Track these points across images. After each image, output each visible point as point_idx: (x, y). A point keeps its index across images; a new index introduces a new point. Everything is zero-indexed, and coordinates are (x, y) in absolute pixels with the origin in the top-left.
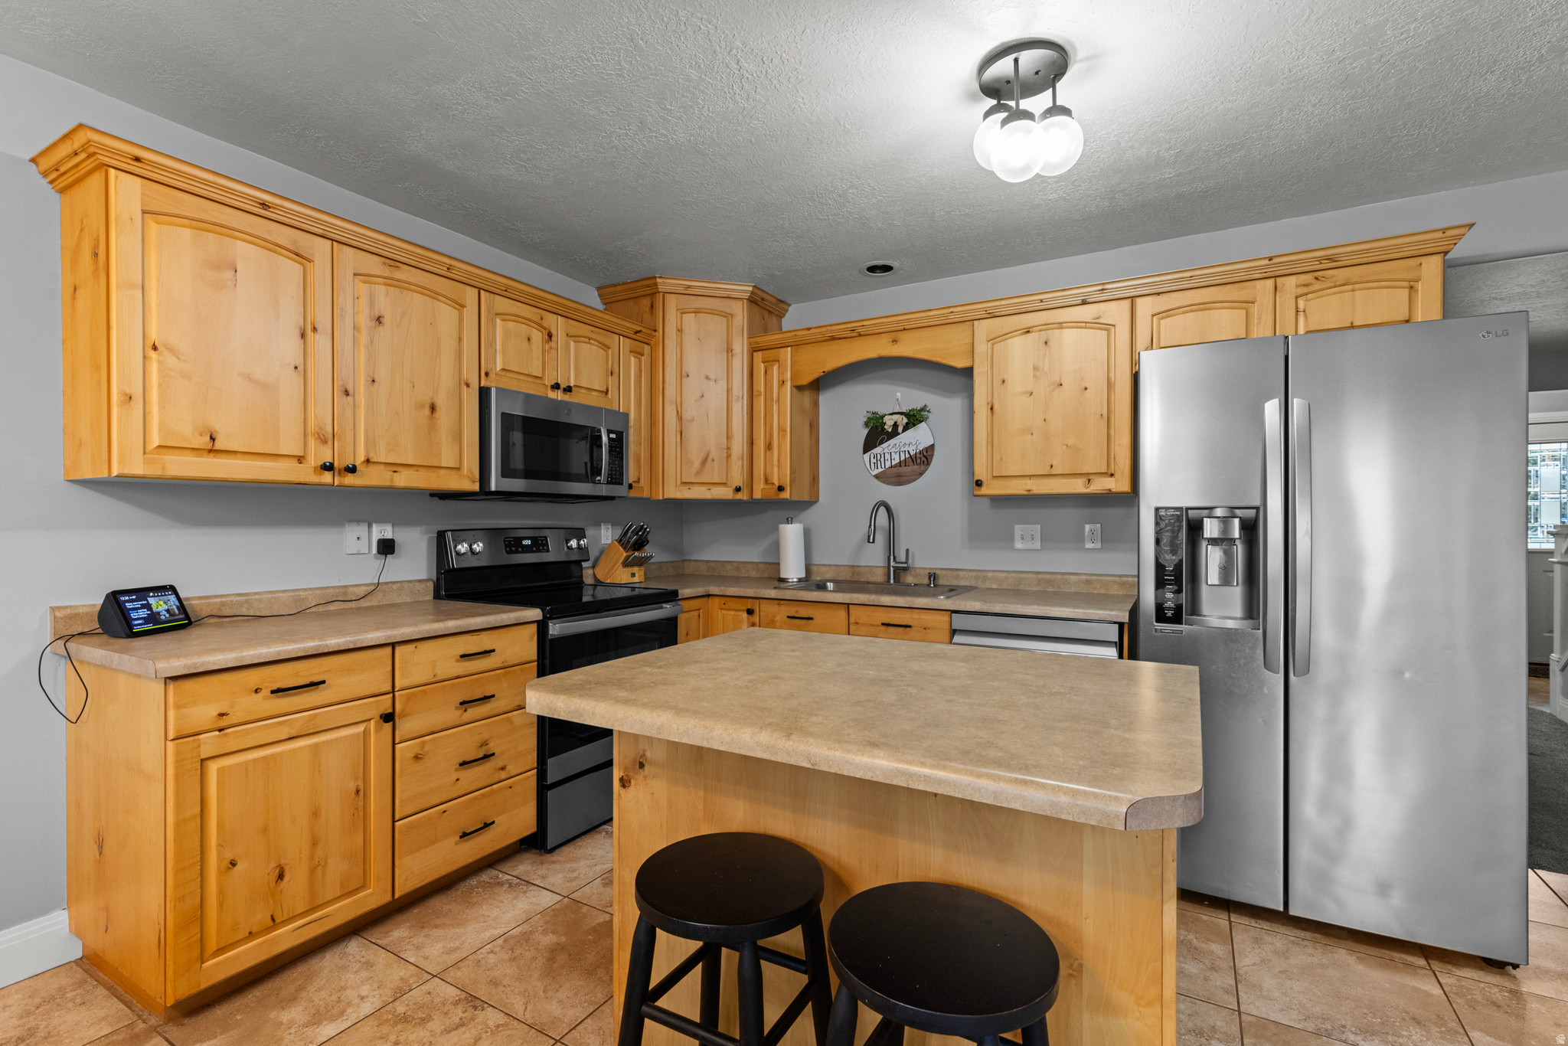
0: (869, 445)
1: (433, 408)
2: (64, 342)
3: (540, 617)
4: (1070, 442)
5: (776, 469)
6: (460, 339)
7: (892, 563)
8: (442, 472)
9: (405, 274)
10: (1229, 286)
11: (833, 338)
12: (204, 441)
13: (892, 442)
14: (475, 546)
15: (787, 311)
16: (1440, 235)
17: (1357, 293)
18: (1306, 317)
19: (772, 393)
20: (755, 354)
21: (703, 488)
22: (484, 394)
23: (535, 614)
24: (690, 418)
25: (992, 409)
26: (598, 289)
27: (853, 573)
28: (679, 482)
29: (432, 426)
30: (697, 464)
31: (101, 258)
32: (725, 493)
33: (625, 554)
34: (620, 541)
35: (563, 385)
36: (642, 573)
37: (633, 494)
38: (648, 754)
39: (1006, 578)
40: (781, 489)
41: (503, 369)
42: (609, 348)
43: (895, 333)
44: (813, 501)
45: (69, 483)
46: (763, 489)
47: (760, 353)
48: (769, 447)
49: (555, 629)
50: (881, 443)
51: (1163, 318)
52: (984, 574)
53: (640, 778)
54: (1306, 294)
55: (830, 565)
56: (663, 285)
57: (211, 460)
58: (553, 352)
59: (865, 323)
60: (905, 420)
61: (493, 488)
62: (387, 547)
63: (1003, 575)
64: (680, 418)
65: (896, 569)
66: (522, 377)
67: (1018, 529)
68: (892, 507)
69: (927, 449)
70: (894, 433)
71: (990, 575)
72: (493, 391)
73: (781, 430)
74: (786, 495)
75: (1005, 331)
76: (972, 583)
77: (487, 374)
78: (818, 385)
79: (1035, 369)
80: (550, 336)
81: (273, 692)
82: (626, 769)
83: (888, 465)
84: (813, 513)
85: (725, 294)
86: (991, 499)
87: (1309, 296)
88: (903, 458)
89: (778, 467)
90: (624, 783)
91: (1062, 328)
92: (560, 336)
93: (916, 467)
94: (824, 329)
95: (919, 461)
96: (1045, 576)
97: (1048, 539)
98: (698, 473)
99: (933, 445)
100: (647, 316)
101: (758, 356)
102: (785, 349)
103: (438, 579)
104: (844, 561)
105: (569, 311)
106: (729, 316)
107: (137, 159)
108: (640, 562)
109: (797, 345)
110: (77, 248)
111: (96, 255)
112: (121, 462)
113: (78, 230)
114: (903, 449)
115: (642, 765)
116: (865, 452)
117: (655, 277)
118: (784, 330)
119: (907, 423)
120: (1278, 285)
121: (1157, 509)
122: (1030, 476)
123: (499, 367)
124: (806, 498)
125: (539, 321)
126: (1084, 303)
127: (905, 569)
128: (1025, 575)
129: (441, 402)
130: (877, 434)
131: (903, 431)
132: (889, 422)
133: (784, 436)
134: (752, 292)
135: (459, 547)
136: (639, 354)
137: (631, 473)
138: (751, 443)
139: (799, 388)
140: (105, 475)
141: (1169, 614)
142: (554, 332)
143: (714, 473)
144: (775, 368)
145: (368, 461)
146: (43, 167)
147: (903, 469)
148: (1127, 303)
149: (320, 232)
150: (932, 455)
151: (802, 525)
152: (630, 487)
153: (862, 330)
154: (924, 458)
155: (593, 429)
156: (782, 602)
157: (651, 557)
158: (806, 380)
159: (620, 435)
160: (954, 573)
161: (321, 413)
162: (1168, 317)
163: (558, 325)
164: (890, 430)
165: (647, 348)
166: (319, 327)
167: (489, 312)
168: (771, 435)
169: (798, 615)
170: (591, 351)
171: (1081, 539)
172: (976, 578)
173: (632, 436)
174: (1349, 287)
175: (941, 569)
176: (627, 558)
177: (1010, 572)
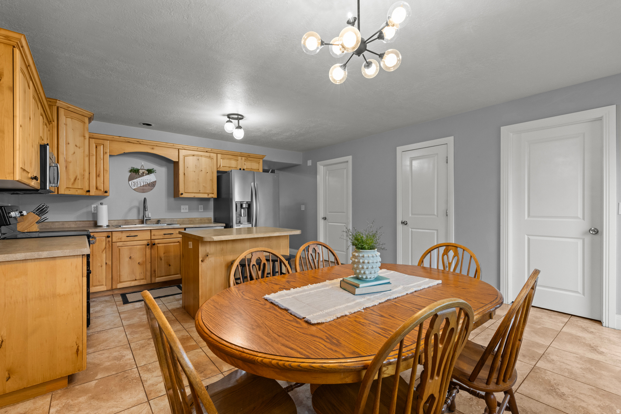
0: (131, 178)
4: (204, 185)
7: (145, 218)
11: (129, 142)
13: (141, 178)
16: (262, 156)
17: (252, 163)
18: (245, 165)
19: (100, 156)
21: (75, 190)
24: (70, 161)
25: (184, 174)
30: (72, 180)
34: (34, 212)
38: (209, 253)
39: (180, 220)
40: (106, 192)
43: (153, 146)
47: (93, 139)
48: (98, 176)
50: (136, 178)
51: (223, 160)
52: (173, 219)
53: (207, 259)
56: (59, 103)
59: (143, 141)
63: (179, 219)
64: (66, 161)
67: (182, 207)
69: (154, 182)
70: (143, 175)
71: (175, 220)
73: (105, 170)
75: (188, 154)
79: (196, 165)
82: (203, 258)
83: (139, 186)
87: (246, 162)
88: (145, 184)
89: (103, 184)
90: (203, 261)
91: (202, 156)
93: (150, 187)
95: (151, 185)
96: (190, 219)
97: (190, 209)
98: (73, 184)
99: (156, 181)
102: (107, 141)
106: (83, 122)
109: (112, 141)
114: (145, 181)
115: (207, 256)
116: (129, 180)
117: (57, 100)
119: (147, 173)
120: (242, 158)
121: (236, 202)
122: (194, 193)
126: (207, 152)
128: (185, 219)
130: (135, 175)
131: (145, 175)
132: (141, 172)
133: (106, 173)
134: (92, 116)
138: (90, 173)
141: (238, 222)
143: (79, 185)
144: (102, 147)
147: (145, 188)
148: (216, 154)
150: (156, 184)
151: (107, 206)
153: (141, 143)
154: (153, 185)
156: (123, 232)
160: (164, 220)
164: (140, 174)
168: (100, 172)
169: (130, 235)
171: (198, 209)
172: (171, 221)
174: (251, 161)
175: (162, 219)
177: (181, 218)
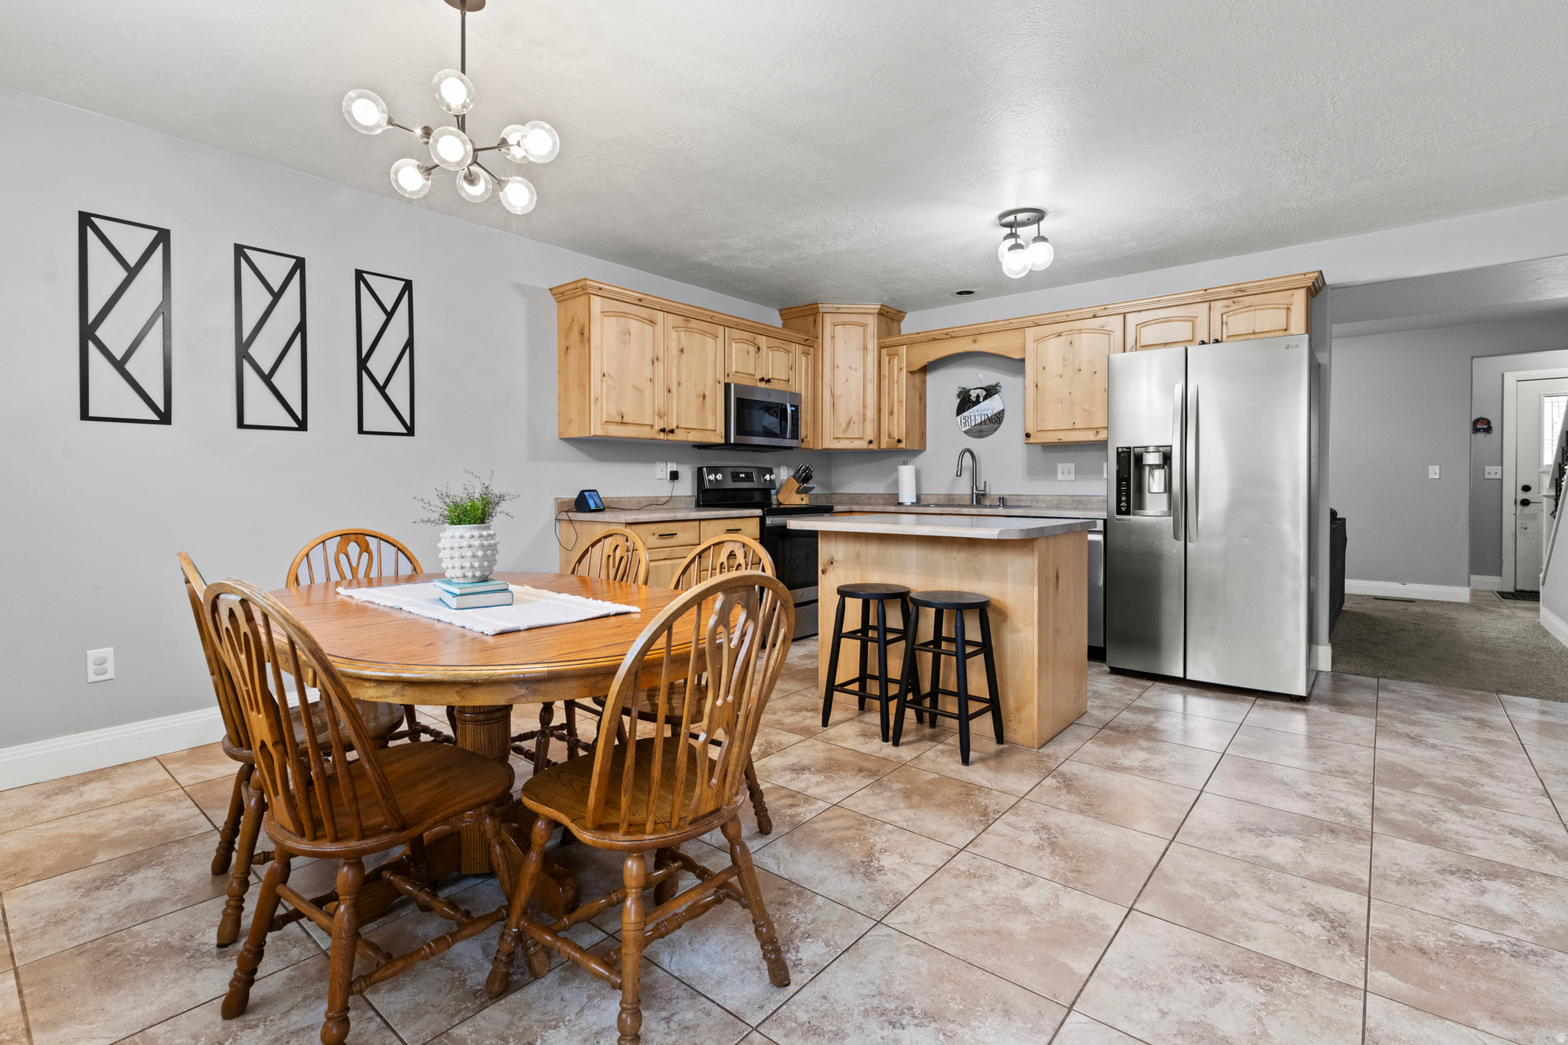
0: (961, 410)
1: (704, 397)
2: (559, 373)
3: (761, 514)
4: (1086, 407)
5: (896, 428)
6: (716, 356)
7: (975, 491)
8: (708, 432)
9: (694, 324)
10: (1182, 307)
11: (934, 339)
12: (619, 419)
13: (976, 408)
14: (717, 477)
15: (904, 317)
16: (1302, 277)
17: (1257, 312)
18: (1227, 326)
19: (893, 377)
20: (882, 350)
21: (848, 442)
22: (727, 386)
23: (758, 512)
24: (839, 395)
25: (1037, 386)
26: (780, 310)
27: (949, 499)
28: (832, 438)
29: (703, 407)
30: (844, 425)
31: (584, 335)
32: (862, 445)
33: (798, 485)
34: (794, 477)
35: (766, 379)
36: (808, 498)
37: (804, 445)
38: (835, 557)
39: (1051, 500)
40: (899, 441)
41: (736, 372)
42: (790, 352)
43: (976, 334)
44: (922, 449)
45: (562, 441)
46: (887, 442)
47: (886, 349)
48: (891, 413)
49: (769, 521)
50: (969, 409)
51: (1143, 327)
52: (1036, 497)
53: (831, 568)
54: (1228, 312)
55: (934, 495)
56: (822, 308)
57: (621, 427)
58: (760, 358)
59: (956, 328)
60: (984, 393)
61: (732, 442)
62: (674, 476)
63: (1049, 498)
64: (833, 395)
65: (977, 495)
66: (744, 376)
67: (1060, 467)
68: (975, 453)
69: (999, 413)
70: (977, 402)
71: (1041, 498)
72: (732, 385)
73: (900, 401)
74: (902, 445)
75: (1046, 335)
76: (1029, 504)
77: (728, 375)
78: (925, 370)
79: (1064, 360)
80: (759, 349)
81: (660, 535)
82: (824, 565)
83: (973, 424)
84: (922, 459)
85: (862, 311)
86: (1042, 446)
87: (1230, 313)
88: (983, 419)
89: (897, 427)
90: (824, 572)
91: (1081, 333)
92: (764, 349)
93: (992, 425)
94: (928, 333)
95: (994, 421)
96: (1077, 498)
97: (1079, 473)
98: (845, 431)
99: (1003, 410)
100: (811, 328)
101: (884, 351)
102: (902, 347)
103: (698, 496)
104: (943, 491)
105: (767, 332)
106: (864, 326)
107: (600, 289)
108: (806, 491)
109: (910, 344)
110: (569, 329)
111: (582, 334)
112: (594, 430)
113: (570, 320)
114: (983, 413)
115: (832, 563)
116: (958, 415)
117: (817, 304)
118: (902, 334)
119: (986, 395)
120: (1212, 306)
121: (1118, 448)
122: (1061, 430)
123: (734, 370)
124: (917, 448)
125: (753, 340)
126: (1095, 316)
127: (984, 495)
128: (1063, 497)
129: (707, 393)
130: (966, 402)
131: (983, 400)
132: (973, 394)
133: (902, 405)
134: (880, 309)
135: (710, 477)
136: (806, 354)
137: (803, 433)
138: (880, 410)
139: (912, 373)
140: (588, 435)
141: (1124, 509)
142: (761, 346)
143: (855, 431)
144: (896, 359)
145: (678, 427)
146: (553, 292)
147: (983, 427)
148: (1122, 316)
149: (659, 308)
150: (1003, 417)
151: (914, 466)
152: (802, 441)
153: (953, 334)
154: (997, 419)
155: (782, 404)
157: (813, 488)
158: (915, 368)
159: (797, 407)
160: (1017, 498)
161: (660, 402)
162: (1146, 326)
163: (762, 341)
164: (974, 400)
165: (812, 349)
166: (659, 358)
167: (729, 339)
168: (893, 405)
170: (781, 356)
171: (1101, 472)
172: (1031, 500)
173: (803, 408)
174: (1252, 308)
175: (1008, 495)
176: (799, 487)
177: (1054, 496)
